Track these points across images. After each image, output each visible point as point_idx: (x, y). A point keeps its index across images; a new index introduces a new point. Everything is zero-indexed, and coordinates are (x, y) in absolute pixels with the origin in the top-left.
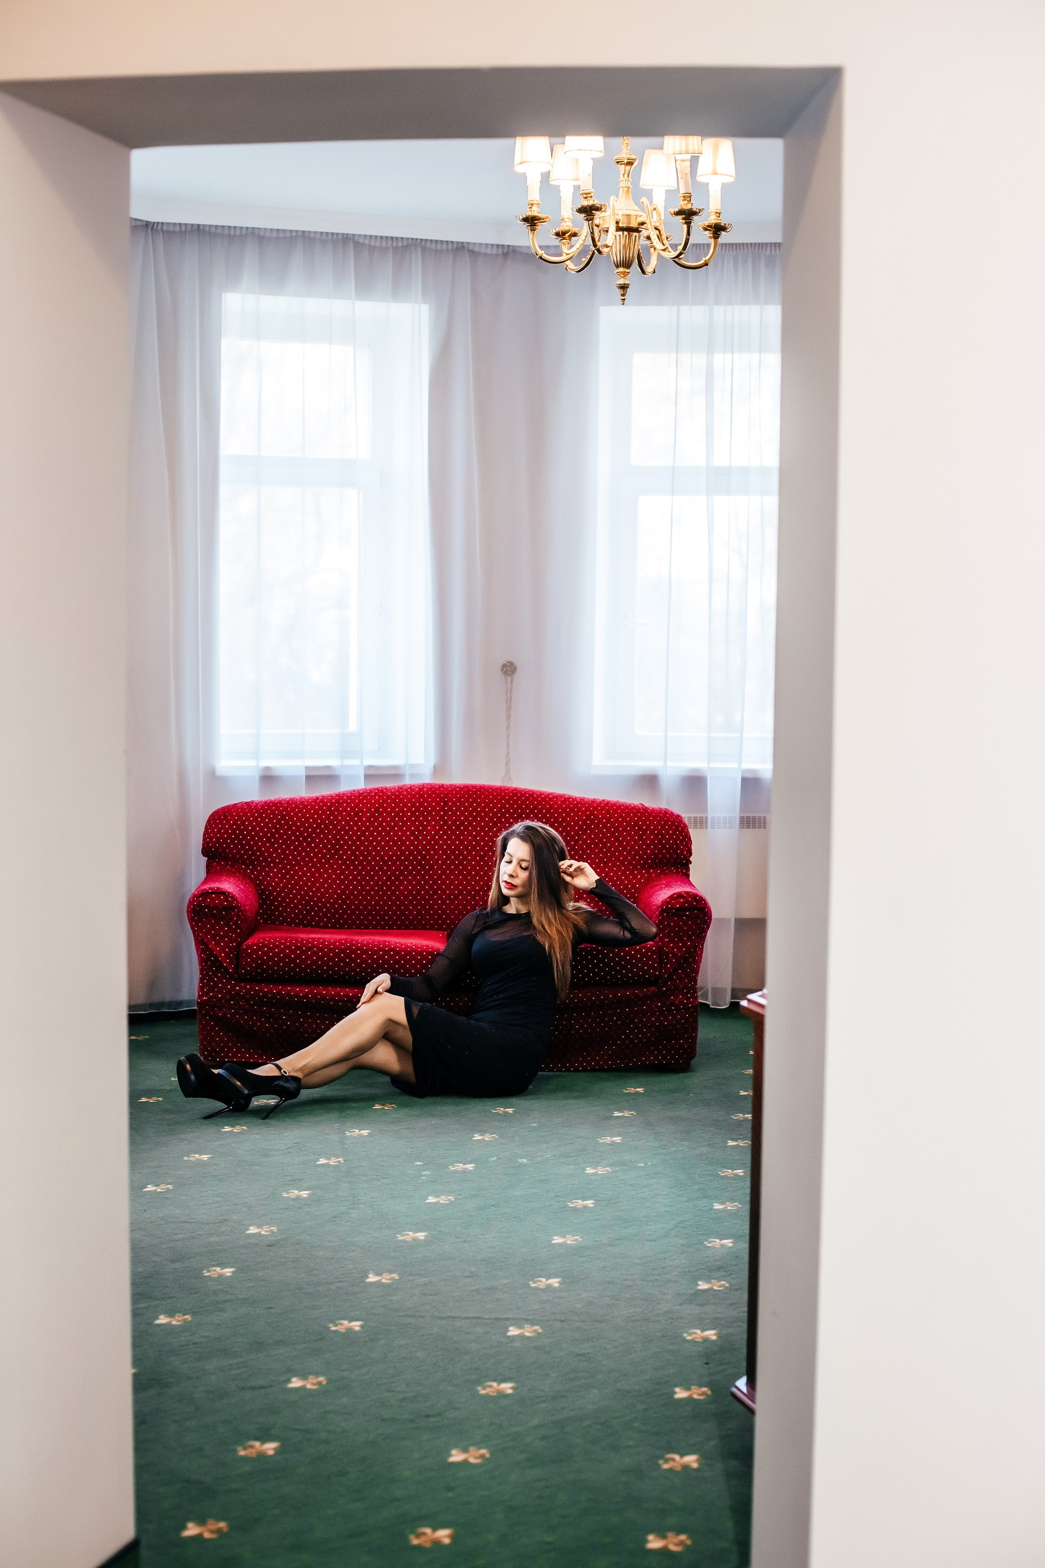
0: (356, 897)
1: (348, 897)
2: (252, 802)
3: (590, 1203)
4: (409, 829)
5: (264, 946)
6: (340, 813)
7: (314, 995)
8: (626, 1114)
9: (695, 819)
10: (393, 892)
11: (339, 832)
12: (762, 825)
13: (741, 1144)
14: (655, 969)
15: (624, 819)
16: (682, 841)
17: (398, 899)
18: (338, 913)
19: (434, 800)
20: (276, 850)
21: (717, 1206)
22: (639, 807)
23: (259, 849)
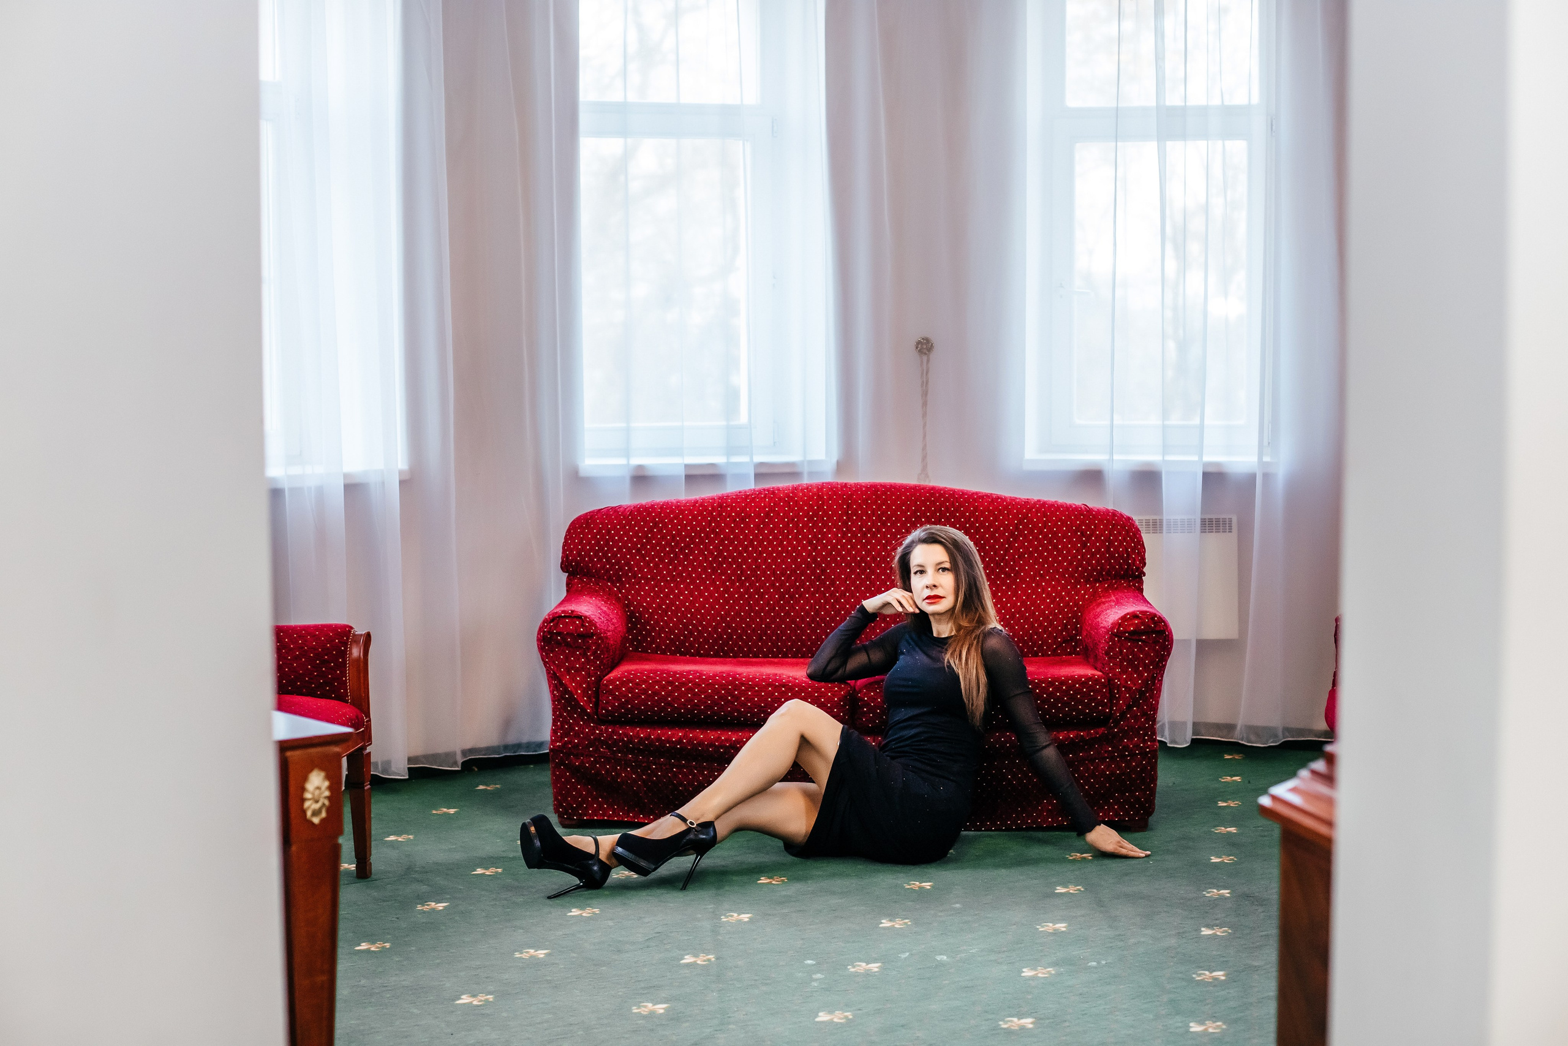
0: (743, 619)
1: (733, 619)
2: (620, 507)
3: (1028, 1022)
4: (805, 537)
5: (629, 680)
6: (723, 519)
7: (690, 741)
8: (1072, 889)
9: (1148, 522)
10: (787, 614)
11: (722, 541)
12: (1227, 528)
13: (1218, 933)
14: (1104, 705)
15: (1064, 523)
16: (1133, 549)
17: (793, 621)
18: (721, 638)
19: (835, 502)
20: (647, 564)
21: (1195, 1028)
22: (1081, 508)
23: (627, 563)
